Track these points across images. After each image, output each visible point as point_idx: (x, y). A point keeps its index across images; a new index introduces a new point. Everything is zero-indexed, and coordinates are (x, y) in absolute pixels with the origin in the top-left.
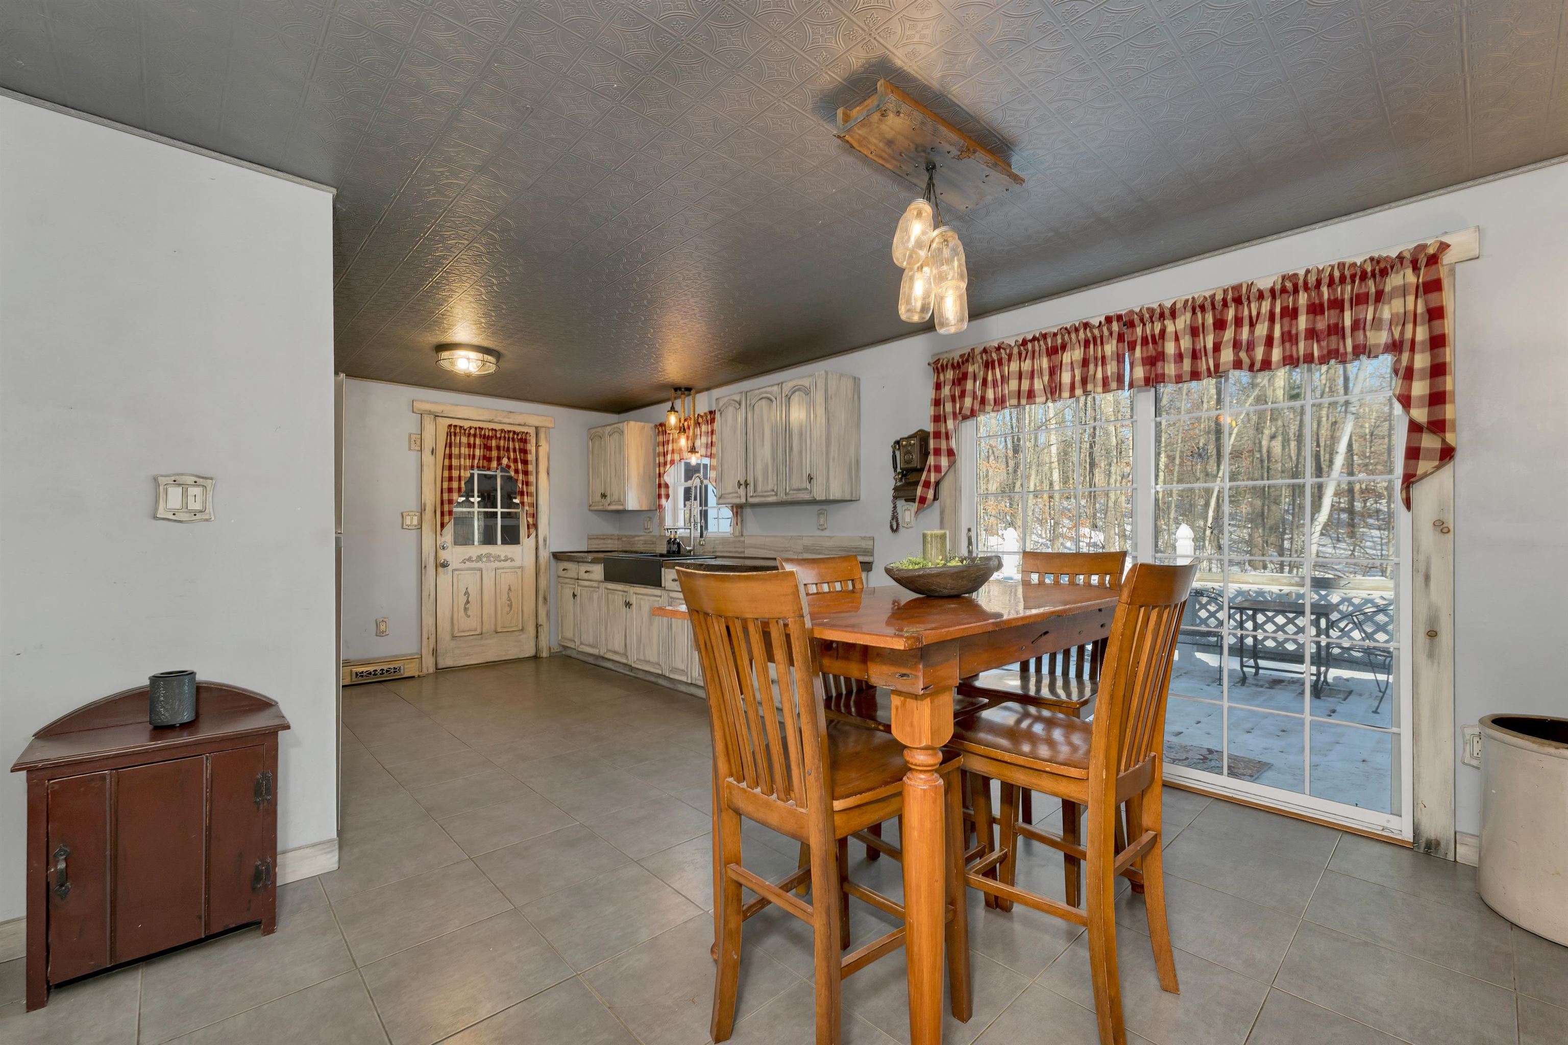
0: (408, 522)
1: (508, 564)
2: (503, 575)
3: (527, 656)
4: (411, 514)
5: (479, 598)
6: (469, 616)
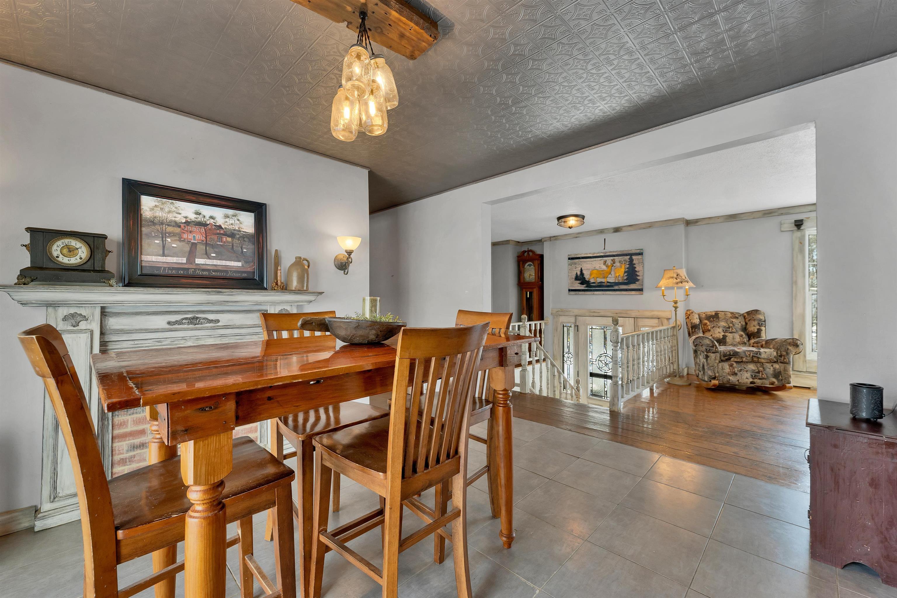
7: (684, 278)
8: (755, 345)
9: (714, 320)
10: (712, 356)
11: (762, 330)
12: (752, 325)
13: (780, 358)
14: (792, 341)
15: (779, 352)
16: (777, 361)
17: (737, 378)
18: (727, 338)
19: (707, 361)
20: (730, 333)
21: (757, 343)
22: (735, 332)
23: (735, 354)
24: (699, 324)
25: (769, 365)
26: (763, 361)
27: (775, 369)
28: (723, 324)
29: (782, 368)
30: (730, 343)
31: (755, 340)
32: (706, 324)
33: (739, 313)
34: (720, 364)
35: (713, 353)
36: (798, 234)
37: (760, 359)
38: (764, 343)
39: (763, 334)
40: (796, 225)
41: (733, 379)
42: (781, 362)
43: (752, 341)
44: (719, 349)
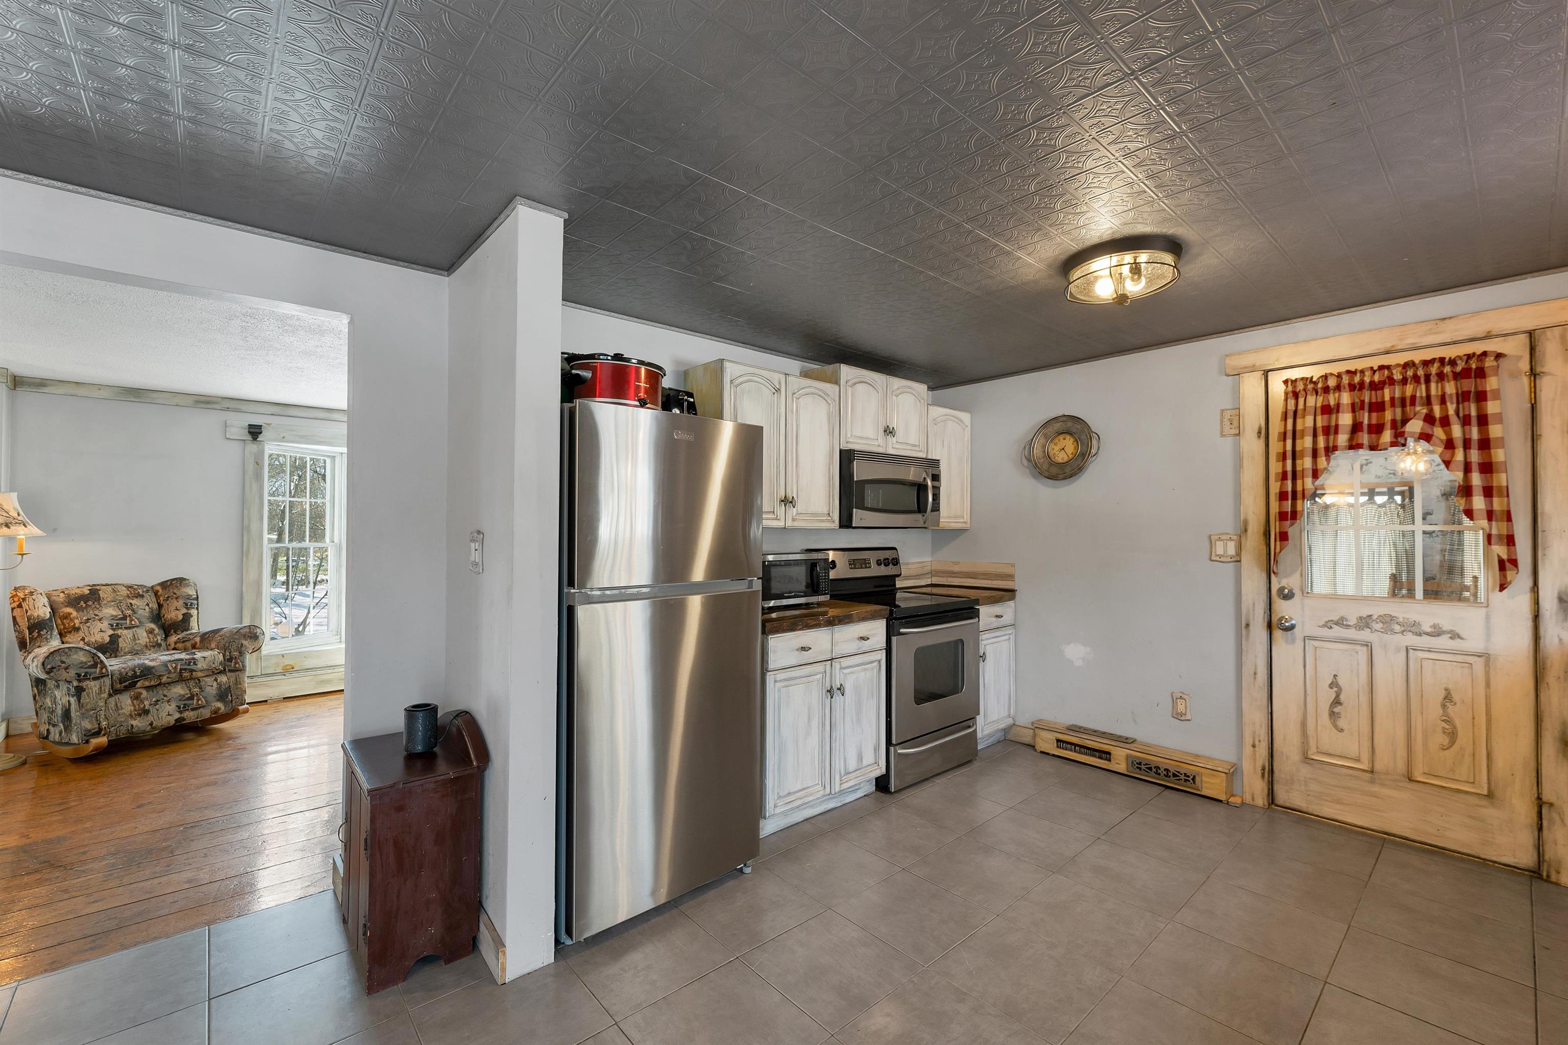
0: (1220, 551)
1: (1443, 642)
2: (1428, 665)
3: (1504, 860)
4: (1223, 537)
5: (1364, 699)
6: (1342, 730)
7: (15, 515)
8: (180, 645)
9: (87, 606)
10: (92, 686)
11: (192, 616)
12: (173, 608)
13: (229, 663)
14: (248, 630)
15: (228, 653)
16: (225, 670)
17: (150, 718)
18: (120, 640)
19: (79, 700)
20: (126, 628)
21: (183, 642)
22: (137, 627)
23: (147, 672)
24: (50, 619)
25: (209, 680)
26: (200, 674)
27: (220, 685)
28: (110, 611)
29: (233, 680)
30: (127, 650)
31: (178, 636)
32: (67, 616)
33: (145, 587)
34: (112, 701)
35: (95, 679)
36: (252, 447)
37: (194, 673)
38: (198, 639)
39: (193, 623)
40: (250, 432)
41: (139, 724)
42: (230, 671)
43: (173, 638)
44: (110, 668)
